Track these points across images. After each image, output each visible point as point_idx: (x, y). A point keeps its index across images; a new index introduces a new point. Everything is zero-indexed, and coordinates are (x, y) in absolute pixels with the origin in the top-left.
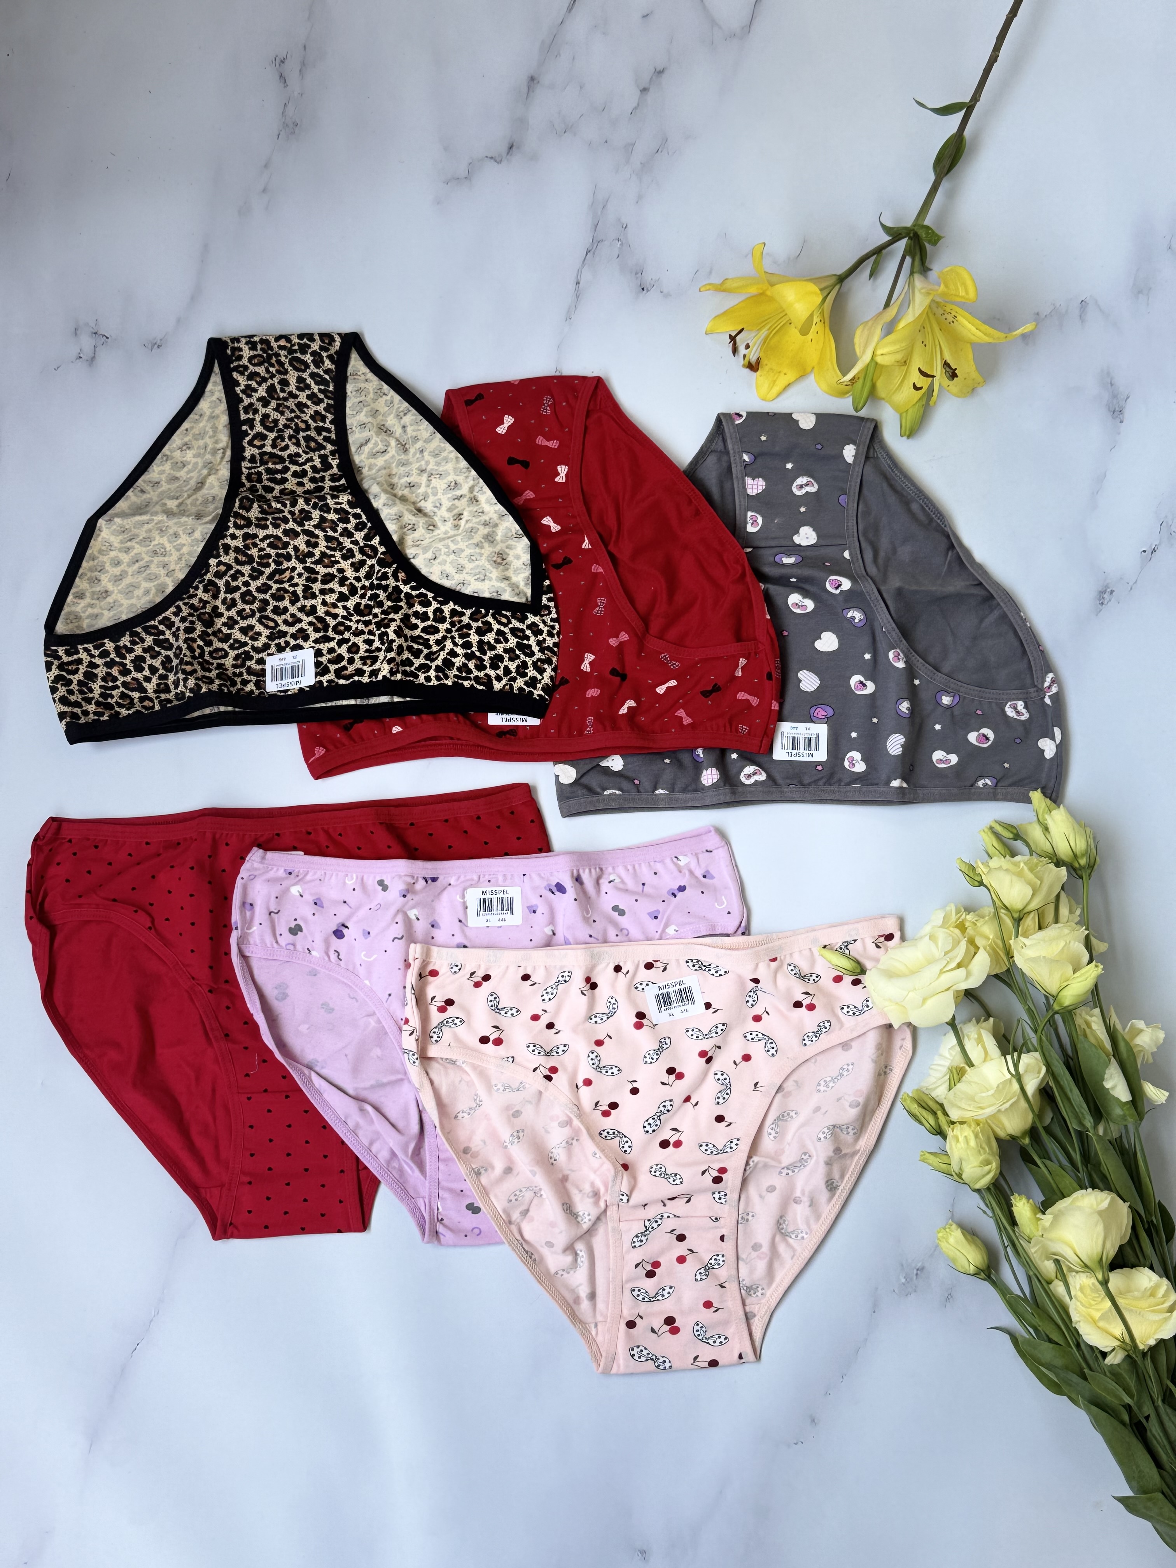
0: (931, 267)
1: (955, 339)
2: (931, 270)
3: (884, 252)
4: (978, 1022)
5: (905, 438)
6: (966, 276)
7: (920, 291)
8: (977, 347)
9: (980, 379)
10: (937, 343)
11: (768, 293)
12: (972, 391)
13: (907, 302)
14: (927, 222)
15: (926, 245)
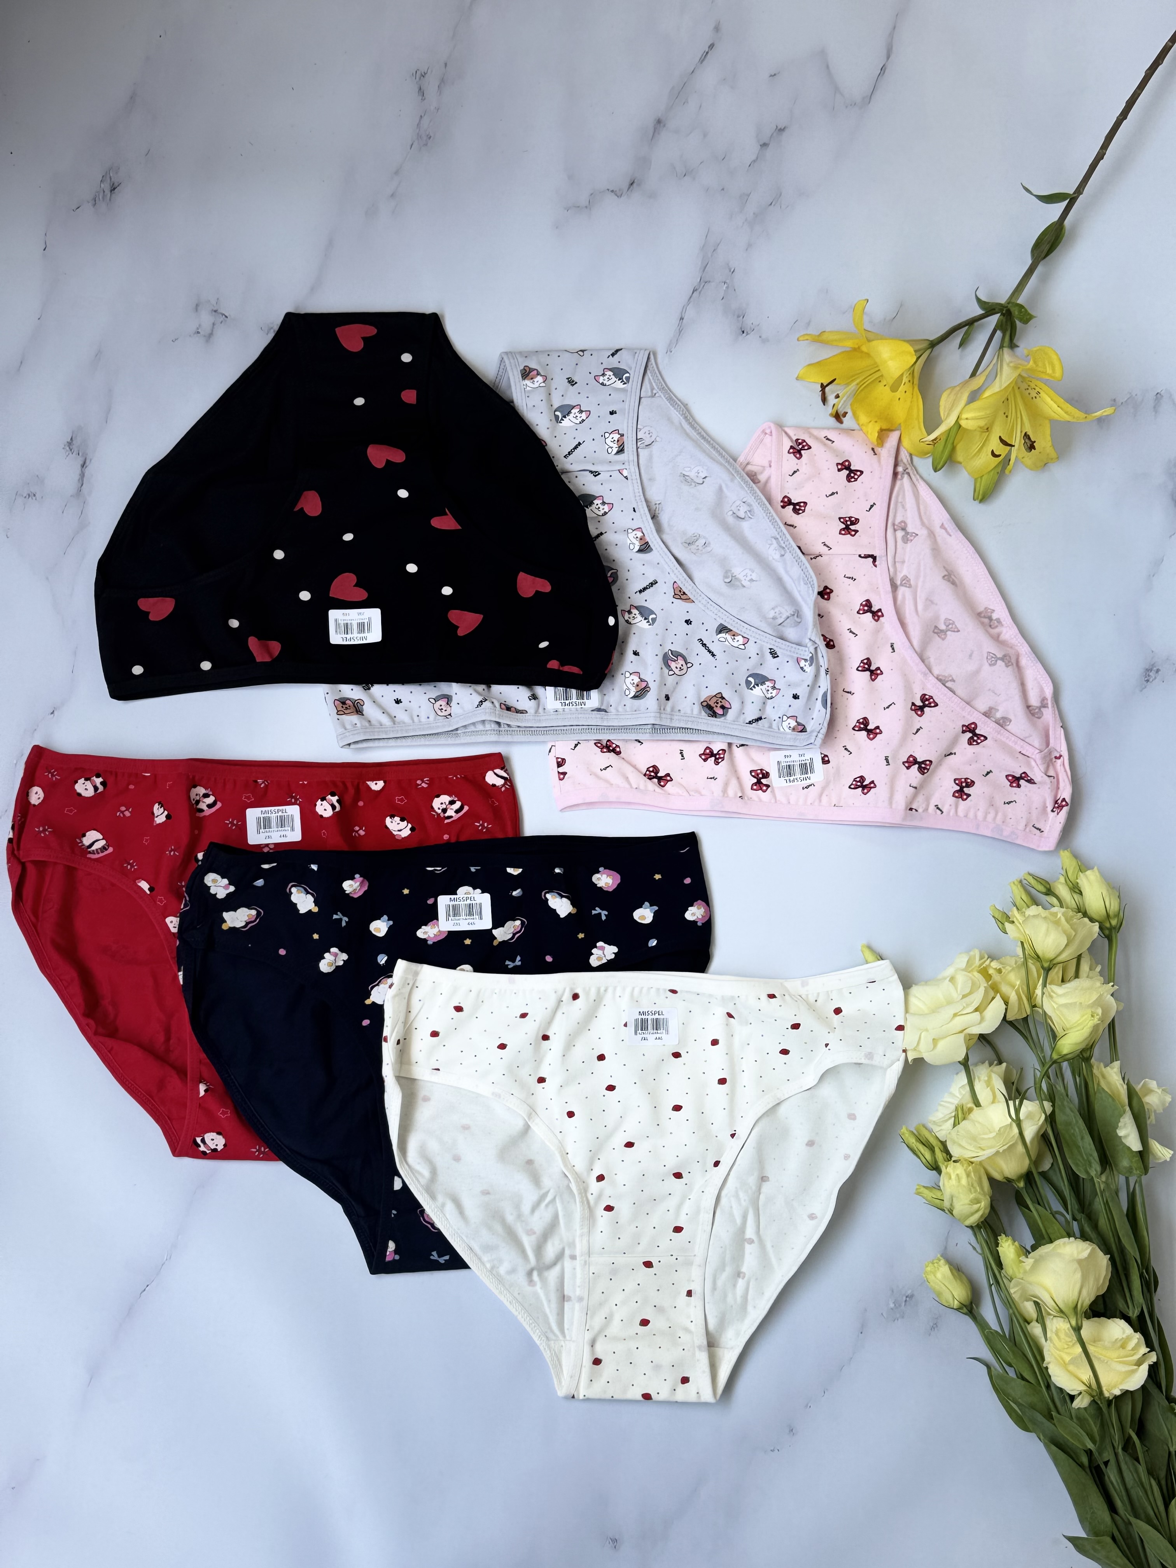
0: (1018, 342)
1: (1035, 414)
2: (1018, 346)
3: (976, 324)
4: (991, 1065)
5: (977, 502)
6: (1054, 357)
7: (1008, 364)
8: (1055, 424)
9: (1053, 455)
10: (1019, 415)
11: (864, 349)
12: (1044, 465)
13: (994, 375)
14: (1020, 301)
15: (1018, 322)
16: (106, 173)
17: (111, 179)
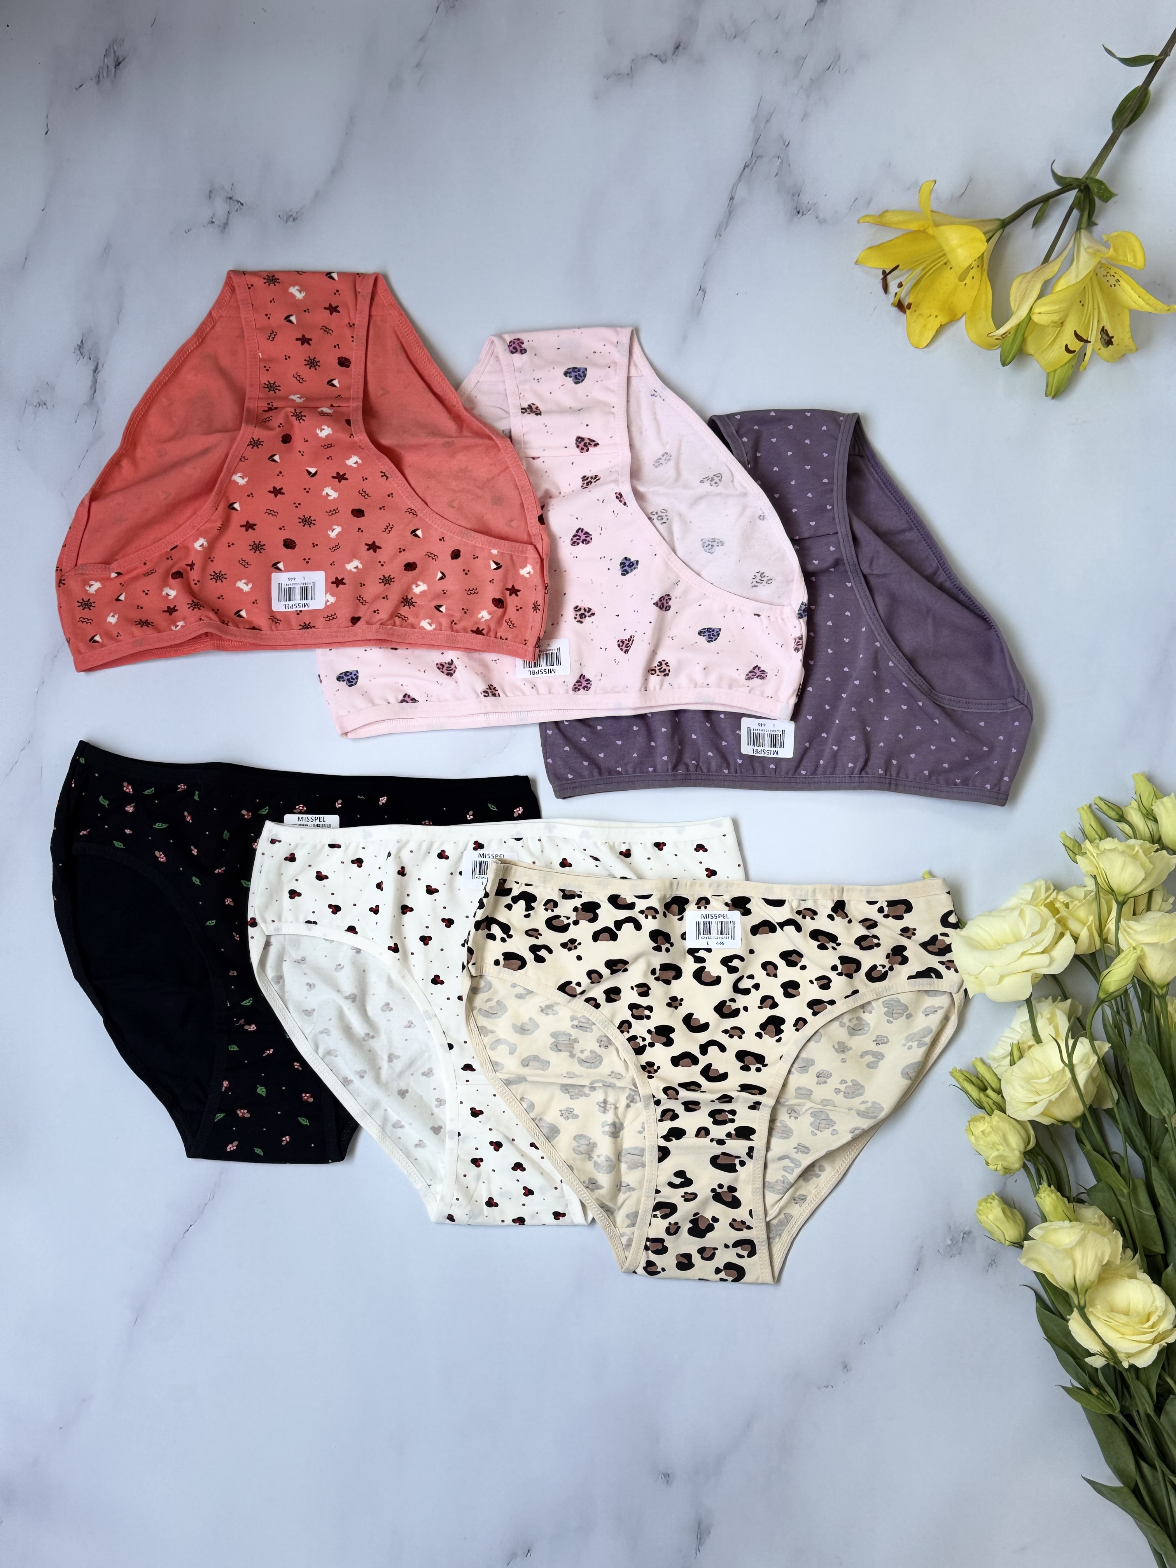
0: (1097, 221)
1: (1115, 304)
2: (1096, 224)
3: (1052, 201)
5: (1049, 398)
6: (1135, 242)
7: (1086, 249)
9: (1133, 346)
10: (1096, 306)
11: (930, 232)
12: (1122, 357)
13: (1070, 261)
14: (1099, 176)
15: (1097, 200)
16: (110, 47)
17: (115, 52)
